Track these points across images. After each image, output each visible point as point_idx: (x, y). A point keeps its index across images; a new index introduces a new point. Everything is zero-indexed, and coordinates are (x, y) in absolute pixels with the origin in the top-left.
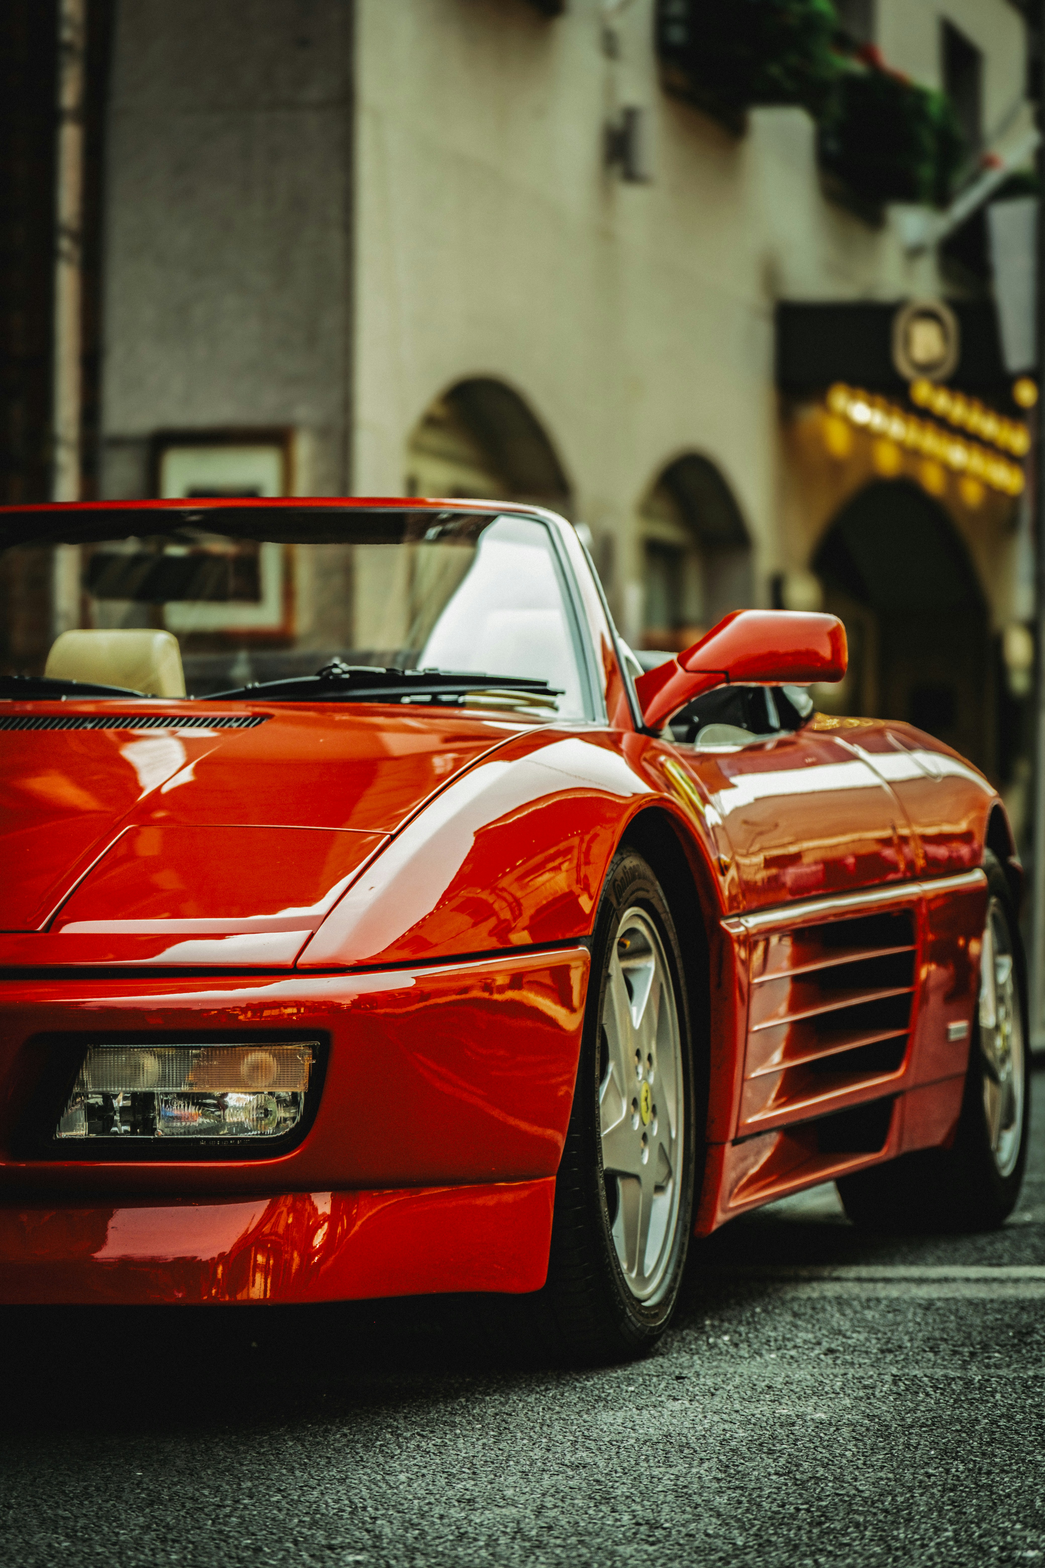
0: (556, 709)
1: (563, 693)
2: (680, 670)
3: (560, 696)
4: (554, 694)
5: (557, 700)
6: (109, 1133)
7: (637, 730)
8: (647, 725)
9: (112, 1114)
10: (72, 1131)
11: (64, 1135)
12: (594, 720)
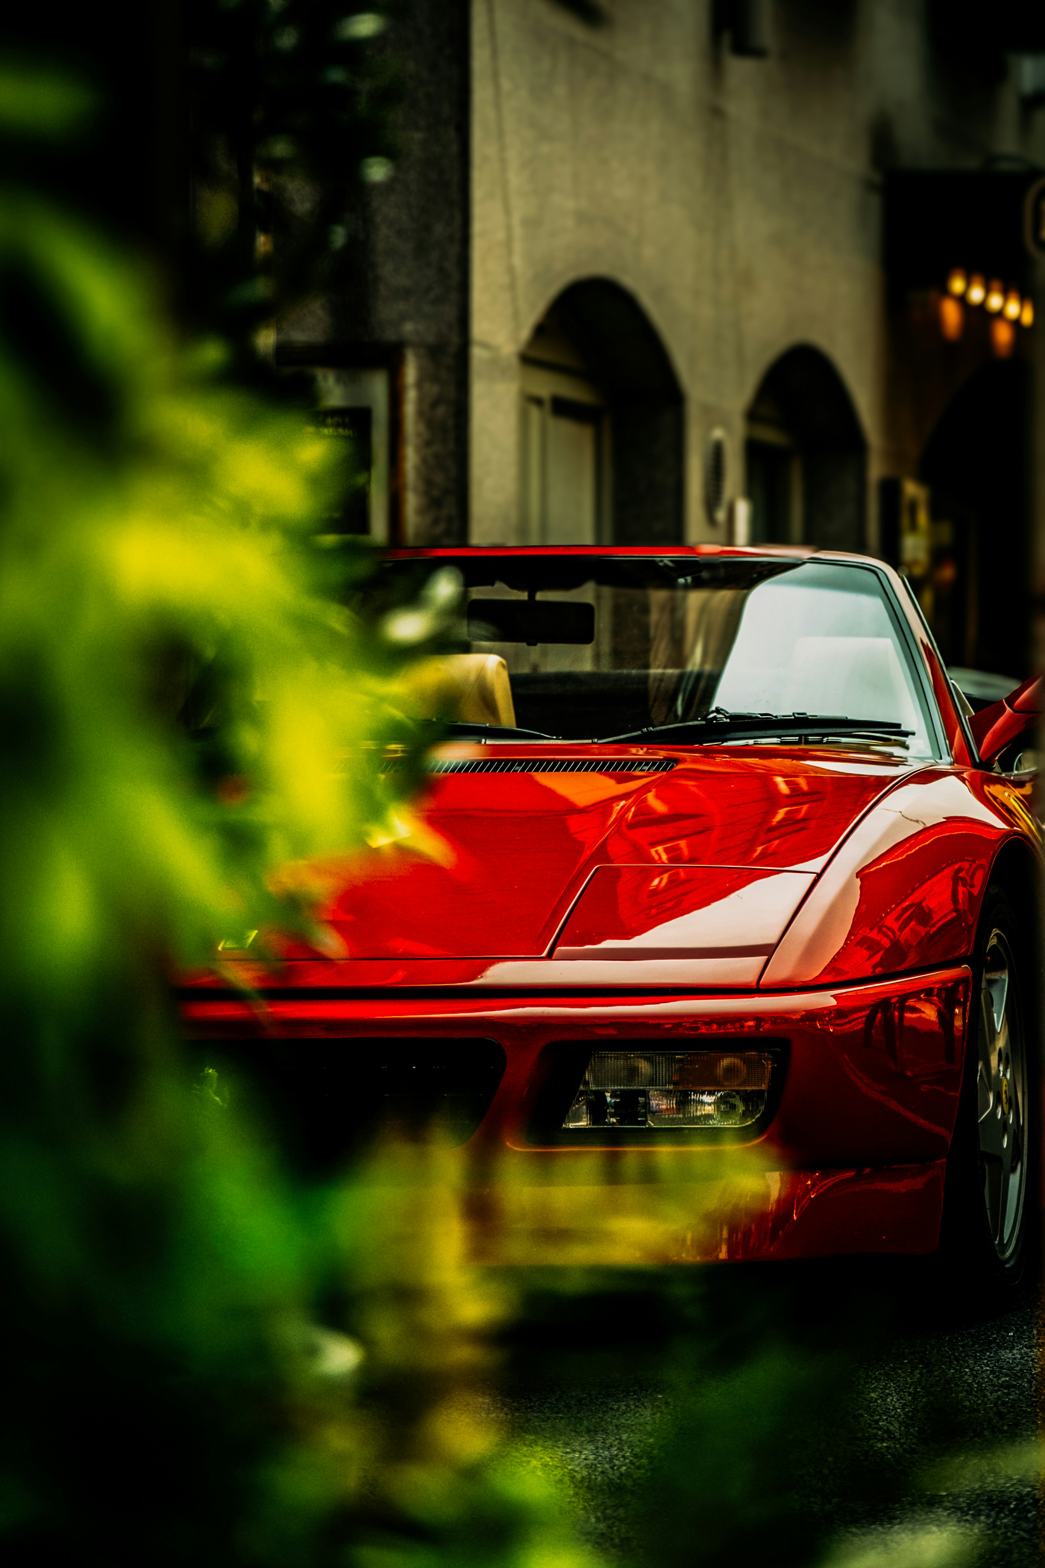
0: (907, 748)
1: (913, 734)
2: (1008, 709)
3: (910, 736)
4: (906, 734)
5: (909, 740)
6: (606, 1124)
7: (975, 765)
8: (984, 760)
9: (606, 1108)
10: (579, 1122)
11: (571, 1125)
12: (941, 758)
